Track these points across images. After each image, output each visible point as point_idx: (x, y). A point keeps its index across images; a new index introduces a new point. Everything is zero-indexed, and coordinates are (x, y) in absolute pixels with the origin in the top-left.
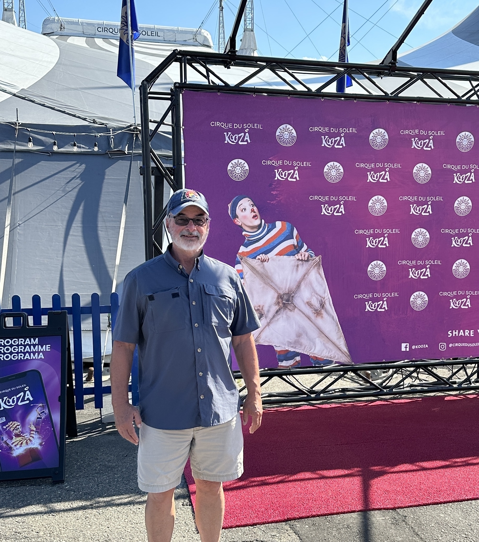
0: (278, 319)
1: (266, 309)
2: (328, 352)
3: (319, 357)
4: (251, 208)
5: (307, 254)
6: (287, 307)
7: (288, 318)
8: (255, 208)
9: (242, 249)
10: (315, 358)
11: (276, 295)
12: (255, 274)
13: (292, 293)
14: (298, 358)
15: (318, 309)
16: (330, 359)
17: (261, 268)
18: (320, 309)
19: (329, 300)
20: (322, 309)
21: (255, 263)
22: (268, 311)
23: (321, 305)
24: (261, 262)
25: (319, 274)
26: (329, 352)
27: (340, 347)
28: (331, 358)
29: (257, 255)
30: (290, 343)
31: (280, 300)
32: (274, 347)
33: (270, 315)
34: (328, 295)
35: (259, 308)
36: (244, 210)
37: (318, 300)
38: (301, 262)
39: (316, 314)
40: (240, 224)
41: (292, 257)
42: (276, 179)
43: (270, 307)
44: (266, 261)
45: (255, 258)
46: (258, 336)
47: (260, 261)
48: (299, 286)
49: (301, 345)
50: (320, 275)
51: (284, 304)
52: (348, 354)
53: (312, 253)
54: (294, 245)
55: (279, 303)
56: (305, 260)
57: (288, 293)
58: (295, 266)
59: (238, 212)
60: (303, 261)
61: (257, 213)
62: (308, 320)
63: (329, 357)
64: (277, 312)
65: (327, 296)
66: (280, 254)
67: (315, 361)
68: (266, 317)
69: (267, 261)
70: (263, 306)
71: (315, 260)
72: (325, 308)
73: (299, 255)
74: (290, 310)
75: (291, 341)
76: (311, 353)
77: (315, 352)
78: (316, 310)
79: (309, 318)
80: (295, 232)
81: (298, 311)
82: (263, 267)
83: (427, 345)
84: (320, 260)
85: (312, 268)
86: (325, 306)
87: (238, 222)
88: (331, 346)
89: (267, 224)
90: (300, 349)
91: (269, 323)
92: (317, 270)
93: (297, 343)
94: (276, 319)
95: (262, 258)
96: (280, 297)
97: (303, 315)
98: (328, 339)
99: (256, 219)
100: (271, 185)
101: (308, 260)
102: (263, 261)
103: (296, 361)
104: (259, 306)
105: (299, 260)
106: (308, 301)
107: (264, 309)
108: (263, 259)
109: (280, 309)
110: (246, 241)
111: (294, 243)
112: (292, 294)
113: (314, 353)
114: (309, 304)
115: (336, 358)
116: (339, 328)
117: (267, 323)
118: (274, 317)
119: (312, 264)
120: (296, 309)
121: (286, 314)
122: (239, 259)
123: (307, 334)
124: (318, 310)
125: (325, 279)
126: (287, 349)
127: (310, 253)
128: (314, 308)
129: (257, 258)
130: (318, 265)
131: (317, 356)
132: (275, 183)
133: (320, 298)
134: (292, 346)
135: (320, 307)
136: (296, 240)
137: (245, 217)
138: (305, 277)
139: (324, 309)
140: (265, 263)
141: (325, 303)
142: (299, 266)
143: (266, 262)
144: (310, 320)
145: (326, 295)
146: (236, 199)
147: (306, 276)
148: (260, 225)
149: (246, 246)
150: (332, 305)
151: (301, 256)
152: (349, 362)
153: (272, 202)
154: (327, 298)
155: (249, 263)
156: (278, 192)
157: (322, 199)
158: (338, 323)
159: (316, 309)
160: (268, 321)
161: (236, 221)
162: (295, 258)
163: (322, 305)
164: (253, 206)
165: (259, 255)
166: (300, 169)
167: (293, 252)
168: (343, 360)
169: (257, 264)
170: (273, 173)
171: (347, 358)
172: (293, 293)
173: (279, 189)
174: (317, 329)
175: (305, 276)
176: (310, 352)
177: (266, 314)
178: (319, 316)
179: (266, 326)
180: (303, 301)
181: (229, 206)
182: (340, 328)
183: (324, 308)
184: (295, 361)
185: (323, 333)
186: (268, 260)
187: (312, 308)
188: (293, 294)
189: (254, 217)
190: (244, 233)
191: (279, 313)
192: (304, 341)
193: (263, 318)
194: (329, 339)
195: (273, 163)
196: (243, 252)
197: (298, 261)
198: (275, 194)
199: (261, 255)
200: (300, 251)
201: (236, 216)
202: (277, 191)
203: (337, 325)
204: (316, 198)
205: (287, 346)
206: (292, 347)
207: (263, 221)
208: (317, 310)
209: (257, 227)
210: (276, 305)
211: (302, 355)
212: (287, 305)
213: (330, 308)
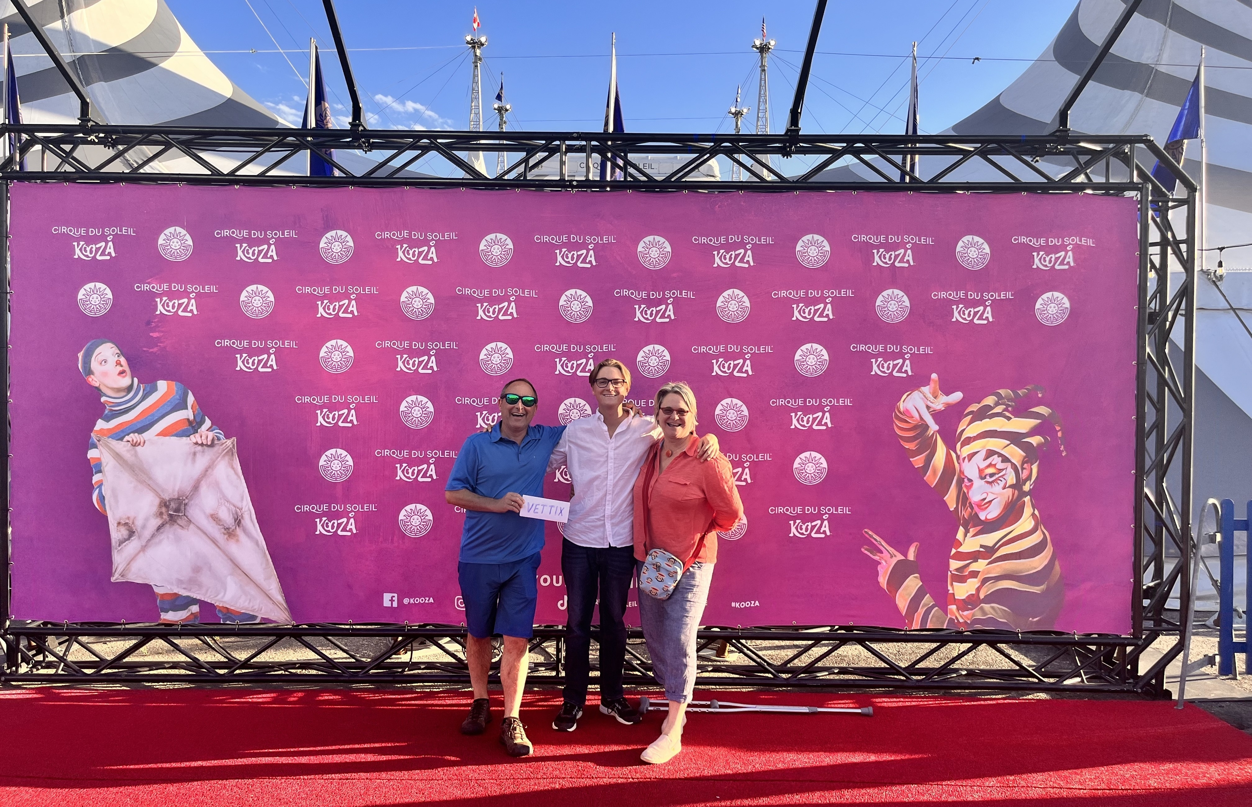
0: (160, 542)
1: (139, 523)
2: (248, 601)
3: (232, 608)
4: (116, 358)
5: (211, 435)
6: (176, 522)
7: (178, 539)
8: (123, 360)
9: (100, 424)
10: (225, 609)
11: (157, 501)
12: (121, 465)
13: (184, 498)
14: (195, 609)
15: (231, 526)
16: (251, 613)
17: (132, 456)
18: (234, 527)
19: (249, 512)
20: (237, 527)
21: (121, 447)
22: (144, 527)
23: (235, 521)
24: (132, 447)
25: (233, 468)
26: (250, 600)
27: (270, 593)
29: (125, 434)
30: (180, 582)
31: (164, 510)
32: (154, 587)
33: (147, 534)
34: (247, 503)
35: (127, 521)
36: (103, 362)
37: (231, 512)
38: (200, 448)
39: (226, 536)
40: (97, 385)
41: (184, 438)
42: (158, 312)
43: (147, 519)
44: (139, 444)
45: (121, 439)
46: (126, 567)
47: (130, 445)
48: (196, 487)
49: (200, 586)
50: (235, 471)
51: (171, 515)
52: (285, 605)
53: (221, 434)
54: (188, 419)
55: (161, 514)
56: (207, 445)
57: (178, 499)
58: (190, 454)
59: (94, 365)
60: (205, 447)
61: (126, 367)
62: (213, 546)
64: (159, 528)
65: (246, 507)
66: (164, 433)
67: (225, 614)
68: (139, 537)
69: (142, 444)
70: (135, 518)
71: (225, 445)
72: (243, 526)
73: (197, 435)
74: (181, 526)
75: (182, 579)
76: (218, 600)
77: (225, 599)
78: (227, 529)
79: (214, 542)
80: (191, 399)
81: (196, 529)
82: (136, 455)
83: (431, 598)
84: (234, 445)
85: (219, 458)
86: (242, 521)
87: (94, 381)
88: (253, 591)
89: (142, 385)
90: (198, 594)
91: (145, 546)
92: (229, 462)
93: (193, 582)
94: (156, 540)
95: (133, 440)
96: (165, 504)
97: (204, 536)
98: (248, 578)
99: (124, 377)
100: (148, 323)
101: (212, 445)
102: (135, 445)
103: (192, 614)
104: (128, 518)
105: (196, 443)
106: (212, 512)
107: (137, 523)
108: (135, 441)
109: (163, 525)
110: (106, 412)
111: (188, 416)
112: (184, 500)
114: (215, 518)
115: (263, 611)
116: (267, 560)
117: (142, 546)
118: (153, 536)
119: (220, 451)
120: (192, 526)
121: (174, 533)
122: (95, 440)
123: (210, 568)
124: (230, 528)
125: (242, 477)
126: (175, 591)
127: (216, 433)
128: (223, 525)
129: (125, 439)
130: (230, 453)
131: (228, 606)
132: (156, 320)
133: (234, 509)
134: (184, 586)
135: (234, 524)
136: (191, 411)
137: (105, 374)
138: (208, 473)
139: (242, 528)
140: (139, 448)
141: (242, 517)
142: (198, 455)
143: (139, 446)
144: (217, 545)
145: (245, 503)
146: (91, 345)
147: (210, 471)
148: (131, 386)
149: (108, 419)
150: (256, 521)
151: (200, 438)
152: (286, 620)
153: (151, 350)
154: (247, 508)
155: (111, 446)
156: (162, 334)
157: (236, 345)
158: (267, 552)
159: (227, 527)
160: (144, 543)
161: (90, 379)
162: (191, 442)
163: (238, 521)
164: (118, 356)
165: (128, 435)
166: (199, 296)
167: (187, 430)
169: (125, 449)
170: (154, 303)
171: (282, 613)
172: (186, 498)
173: (163, 330)
174: (229, 561)
175: (207, 471)
176: (217, 598)
177: (139, 530)
178: (232, 539)
179: (139, 552)
180: (205, 513)
181: (80, 355)
182: (270, 560)
183: (241, 525)
184: (190, 613)
185: (240, 569)
186: (144, 442)
187: (219, 525)
188: (186, 501)
189: (122, 373)
190: (103, 399)
191: (161, 531)
192: (205, 578)
193: (135, 539)
194: (250, 578)
195: (153, 287)
196: (102, 430)
197: (196, 446)
198: (156, 338)
199: (132, 435)
200: (199, 430)
201: (90, 372)
202: (159, 331)
203: (265, 555)
204: (227, 343)
205: (176, 587)
206: (184, 589)
207: (136, 380)
209: (126, 390)
210: (157, 517)
212: (176, 518)
213: (252, 525)
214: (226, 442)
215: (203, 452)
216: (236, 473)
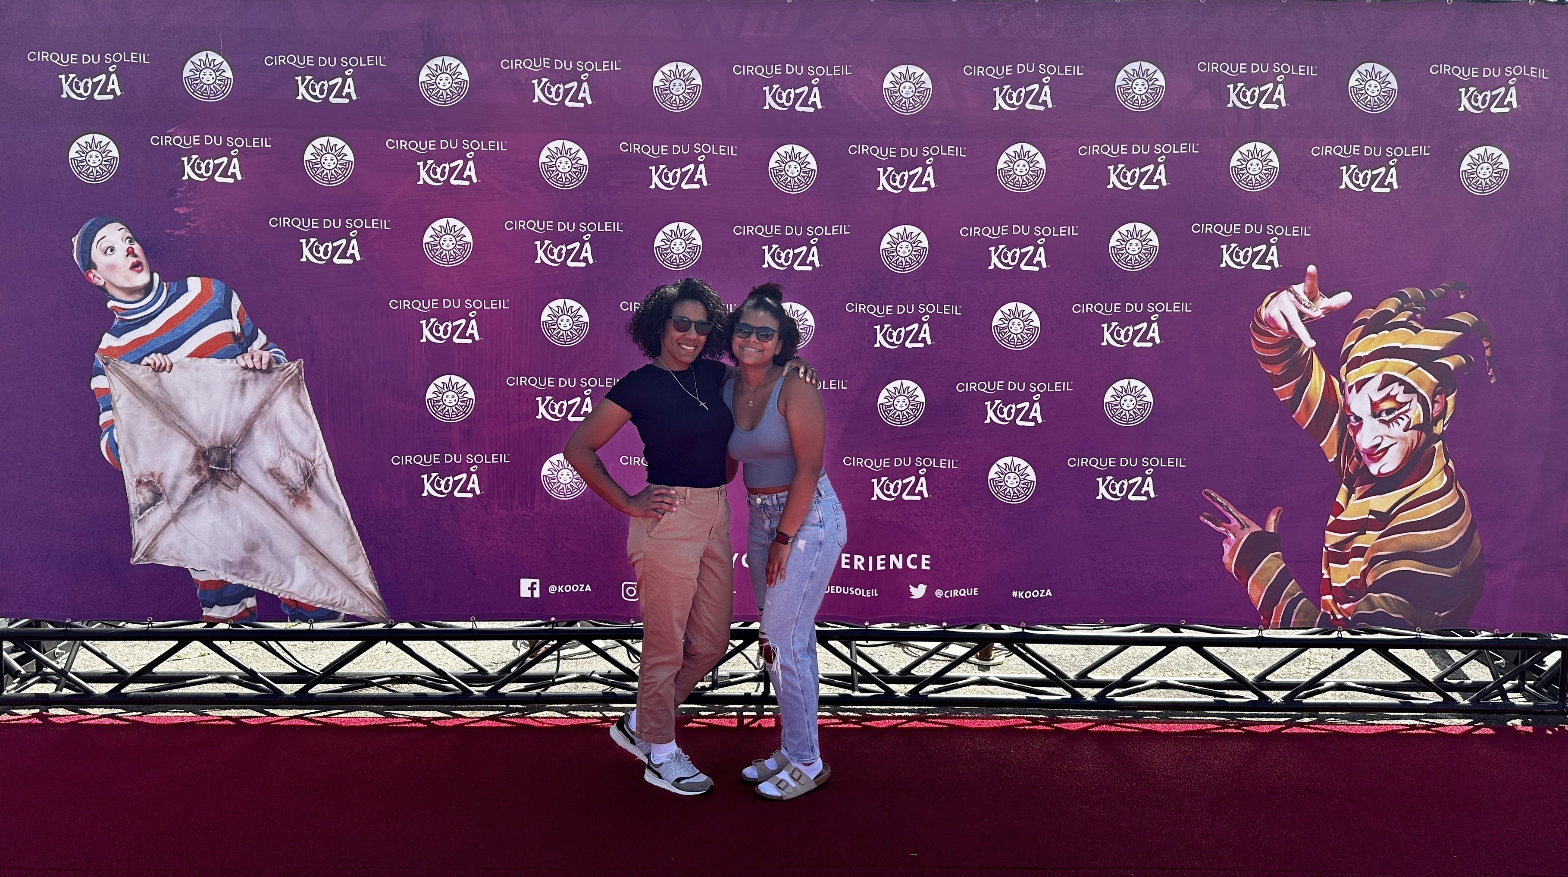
0: (198, 508)
1: (168, 482)
2: (326, 592)
3: (304, 601)
4: (127, 245)
5: (266, 355)
6: (220, 480)
7: (223, 505)
8: (136, 247)
9: (108, 341)
10: (292, 603)
11: (192, 450)
12: (140, 400)
13: (231, 446)
14: (251, 602)
15: (298, 486)
16: (330, 608)
17: (154, 385)
18: (303, 488)
19: (325, 466)
20: (308, 487)
21: (139, 373)
22: (175, 487)
23: (305, 478)
24: (154, 373)
25: (300, 403)
26: (329, 590)
27: (356, 581)
28: (333, 605)
29: (143, 354)
30: (228, 565)
31: (202, 463)
32: (191, 571)
33: (180, 497)
34: (322, 453)
35: (151, 479)
36: (109, 251)
37: (298, 466)
38: (251, 374)
39: (291, 501)
40: (101, 283)
41: (229, 360)
42: (185, 178)
43: (178, 477)
44: (164, 369)
45: (139, 362)
46: (150, 544)
47: (151, 369)
48: (247, 431)
49: (257, 570)
50: (302, 407)
51: (212, 471)
52: (379, 597)
53: (281, 354)
54: (233, 333)
55: (198, 469)
56: (261, 370)
57: (222, 447)
58: (237, 383)
59: (96, 254)
60: (258, 373)
61: (142, 258)
62: (274, 513)
63: (329, 603)
64: (196, 489)
65: (320, 457)
66: (200, 353)
67: (294, 610)
68: (169, 501)
69: (168, 369)
70: (162, 473)
71: (287, 369)
72: (316, 485)
73: (247, 356)
74: (226, 485)
75: (231, 560)
76: (282, 591)
77: (294, 588)
78: (293, 490)
79: (276, 508)
80: (236, 303)
81: (248, 490)
82: (160, 384)
83: (588, 586)
84: (300, 370)
85: (280, 389)
86: (315, 478)
87: (98, 278)
88: (332, 577)
89: (165, 284)
90: (254, 581)
91: (178, 514)
92: (294, 395)
93: (246, 565)
94: (193, 506)
95: (155, 363)
96: (202, 454)
97: (261, 501)
98: (325, 560)
99: (139, 272)
100: (173, 192)
101: (269, 370)
102: (158, 369)
103: (246, 608)
104: (152, 475)
105: (246, 368)
106: (271, 466)
107: (164, 482)
108: (158, 363)
109: (202, 484)
110: (116, 322)
111: (233, 328)
112: (231, 449)
113: (289, 592)
114: (275, 474)
115: (346, 606)
116: (352, 533)
117: (173, 514)
118: (188, 501)
119: (280, 379)
120: (242, 486)
121: (217, 495)
122: (101, 363)
123: (271, 546)
124: (298, 489)
125: (314, 416)
126: (222, 578)
127: (274, 352)
128: (287, 484)
129: (143, 362)
130: (296, 381)
131: (296, 598)
132: (182, 189)
133: (302, 461)
134: (234, 571)
135: (302, 482)
136: (237, 321)
137: (112, 267)
138: (264, 410)
139: (314, 488)
140: (164, 375)
141: (315, 473)
142: (248, 384)
143: (165, 373)
144: (278, 512)
145: (318, 453)
146: (90, 225)
147: (266, 407)
148: (150, 284)
149: (118, 334)
150: (334, 479)
151: (250, 360)
152: (381, 617)
153: (177, 232)
154: (321, 460)
155: (124, 372)
156: (192, 209)
157: (300, 225)
158: (352, 522)
159: (294, 486)
160: (175, 510)
161: (91, 276)
162: (238, 365)
163: (309, 478)
164: (130, 242)
165: (148, 355)
166: (244, 155)
167: (232, 349)
168: (365, 612)
169: (143, 376)
170: (179, 164)
171: (375, 608)
172: (233, 446)
173: (193, 202)
174: (297, 535)
175: (262, 407)
176: (281, 588)
177: (167, 492)
178: (301, 503)
179: (169, 522)
180: (260, 467)
181: (75, 240)
182: (357, 534)
183: (313, 484)
184: (243, 609)
185: (313, 546)
186: (171, 366)
187: (282, 484)
188: (234, 450)
189: (134, 267)
190: (111, 304)
191: (200, 492)
192: (263, 560)
193: (163, 503)
194: (327, 559)
195: (178, 141)
196: (110, 348)
197: (245, 371)
198: (183, 214)
199: (153, 355)
200: (249, 349)
201: (90, 265)
202: (187, 206)
203: (349, 527)
204: (286, 222)
205: (222, 572)
206: (235, 574)
207: (156, 276)
208: (295, 490)
209: (143, 291)
210: (193, 473)
211: (260, 595)
212: (220, 474)
213: (330, 485)
214: (289, 366)
215: (256, 379)
216: (305, 411)
